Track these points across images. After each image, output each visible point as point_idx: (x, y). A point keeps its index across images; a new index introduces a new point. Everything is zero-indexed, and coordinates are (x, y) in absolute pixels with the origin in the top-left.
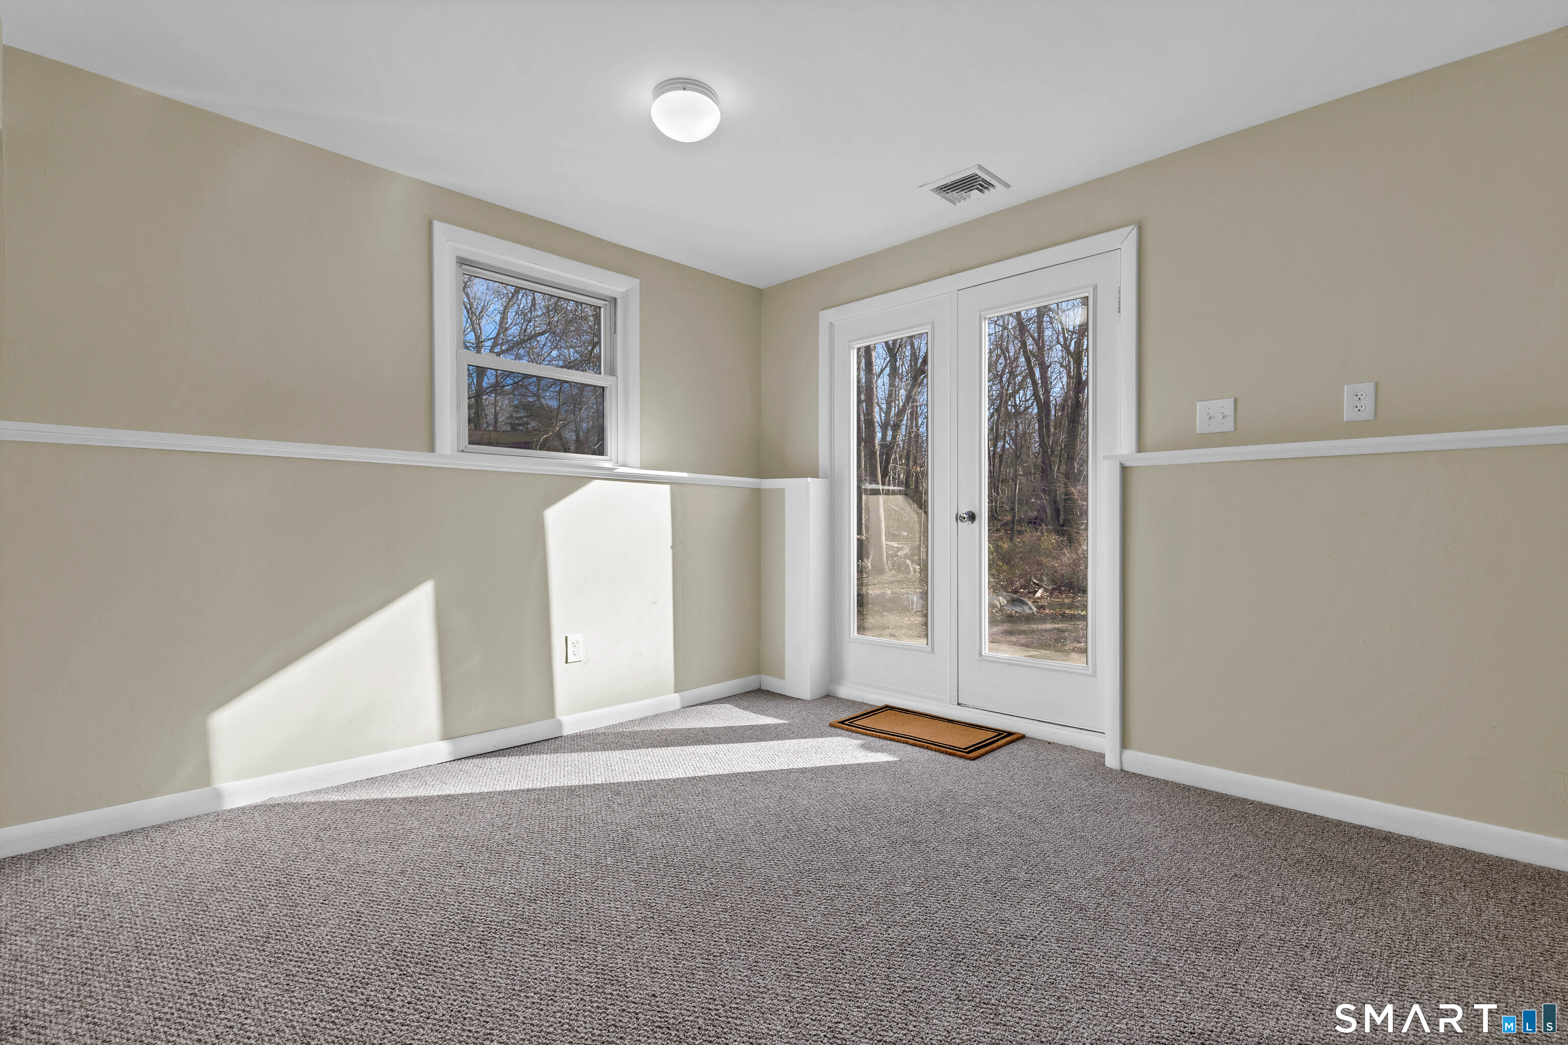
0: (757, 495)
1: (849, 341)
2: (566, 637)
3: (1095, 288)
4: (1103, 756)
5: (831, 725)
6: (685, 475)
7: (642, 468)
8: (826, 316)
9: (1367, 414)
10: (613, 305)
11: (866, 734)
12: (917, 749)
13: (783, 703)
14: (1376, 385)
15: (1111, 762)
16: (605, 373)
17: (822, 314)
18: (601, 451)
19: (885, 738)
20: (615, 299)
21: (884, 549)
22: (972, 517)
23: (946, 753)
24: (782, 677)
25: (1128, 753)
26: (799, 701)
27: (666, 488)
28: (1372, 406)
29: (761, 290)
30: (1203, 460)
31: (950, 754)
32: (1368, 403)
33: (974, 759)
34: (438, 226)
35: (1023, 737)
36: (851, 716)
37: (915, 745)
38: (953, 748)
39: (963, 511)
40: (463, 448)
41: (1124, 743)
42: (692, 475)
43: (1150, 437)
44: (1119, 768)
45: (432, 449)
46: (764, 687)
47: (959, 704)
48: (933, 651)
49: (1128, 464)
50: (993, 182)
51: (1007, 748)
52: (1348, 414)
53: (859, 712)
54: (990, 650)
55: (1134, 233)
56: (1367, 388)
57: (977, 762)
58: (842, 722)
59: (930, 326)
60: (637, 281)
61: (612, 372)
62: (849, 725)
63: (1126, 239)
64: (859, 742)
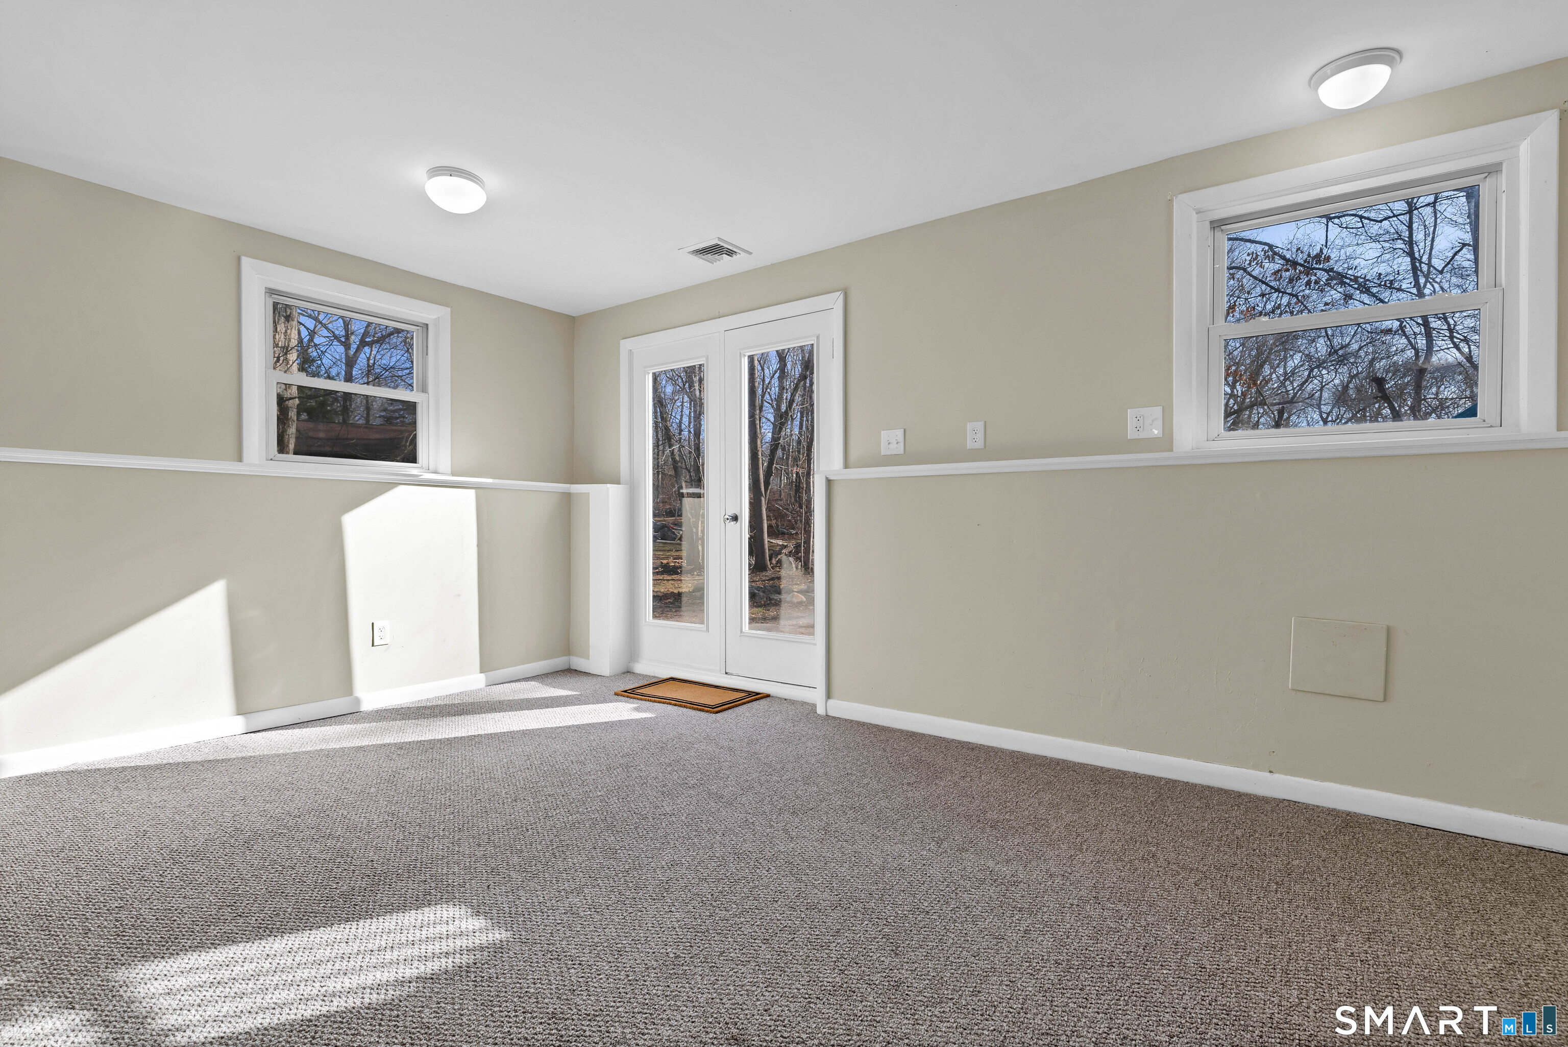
0: (568, 497)
1: (645, 367)
2: (373, 624)
3: (818, 338)
4: (814, 706)
5: (616, 694)
6: (490, 481)
7: (453, 474)
8: (626, 345)
9: (980, 444)
10: (425, 330)
11: (641, 699)
12: (676, 707)
13: (584, 679)
14: (985, 423)
15: (820, 710)
16: (417, 391)
17: (622, 342)
18: (412, 458)
19: (655, 701)
20: (427, 325)
21: (766, 547)
22: (735, 518)
23: (698, 709)
24: (587, 657)
25: (830, 702)
26: (599, 678)
27: (472, 493)
28: (983, 439)
29: (574, 318)
30: (877, 476)
31: (700, 710)
32: (980, 436)
33: (717, 712)
34: (245, 260)
35: (768, 696)
36: (637, 685)
37: (675, 705)
38: (705, 706)
39: (731, 512)
40: (272, 457)
41: (829, 696)
42: (497, 481)
43: (853, 455)
44: (825, 714)
45: (240, 459)
46: (573, 667)
47: (726, 673)
48: (708, 630)
49: (831, 478)
50: (734, 250)
51: (749, 705)
52: (970, 445)
53: (646, 683)
54: (750, 628)
55: (841, 299)
56: (979, 425)
57: (719, 715)
58: (625, 691)
59: (704, 359)
60: (448, 310)
61: (424, 389)
62: (630, 694)
63: (835, 301)
64: (635, 705)
